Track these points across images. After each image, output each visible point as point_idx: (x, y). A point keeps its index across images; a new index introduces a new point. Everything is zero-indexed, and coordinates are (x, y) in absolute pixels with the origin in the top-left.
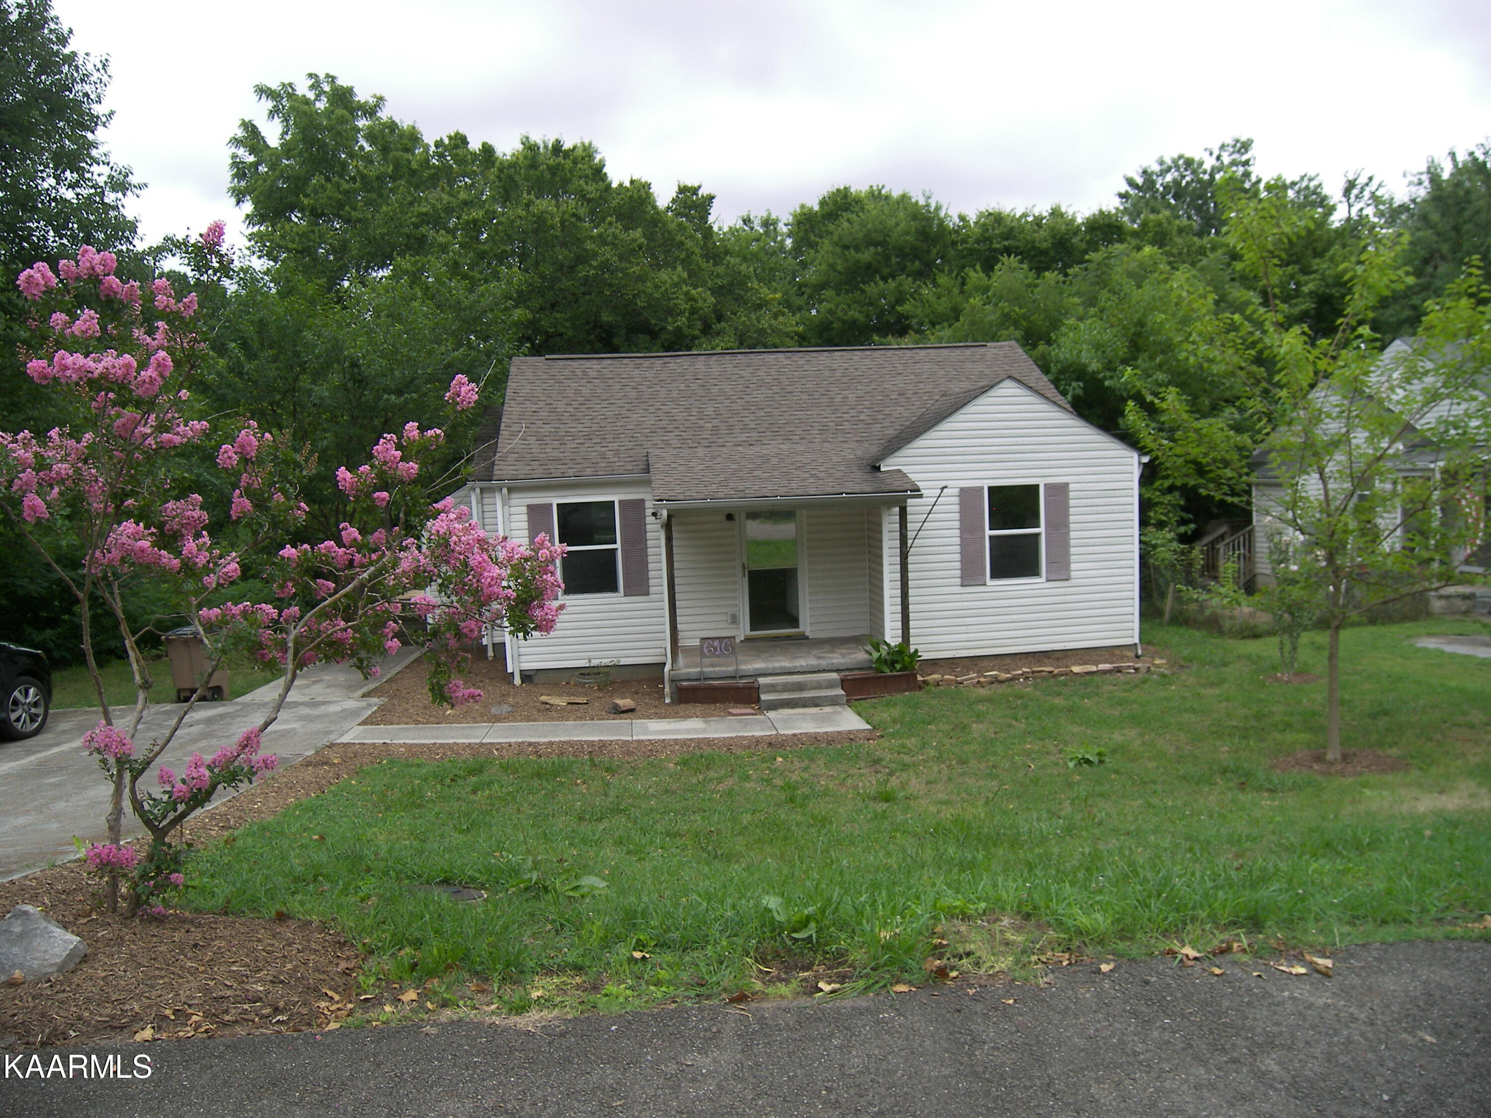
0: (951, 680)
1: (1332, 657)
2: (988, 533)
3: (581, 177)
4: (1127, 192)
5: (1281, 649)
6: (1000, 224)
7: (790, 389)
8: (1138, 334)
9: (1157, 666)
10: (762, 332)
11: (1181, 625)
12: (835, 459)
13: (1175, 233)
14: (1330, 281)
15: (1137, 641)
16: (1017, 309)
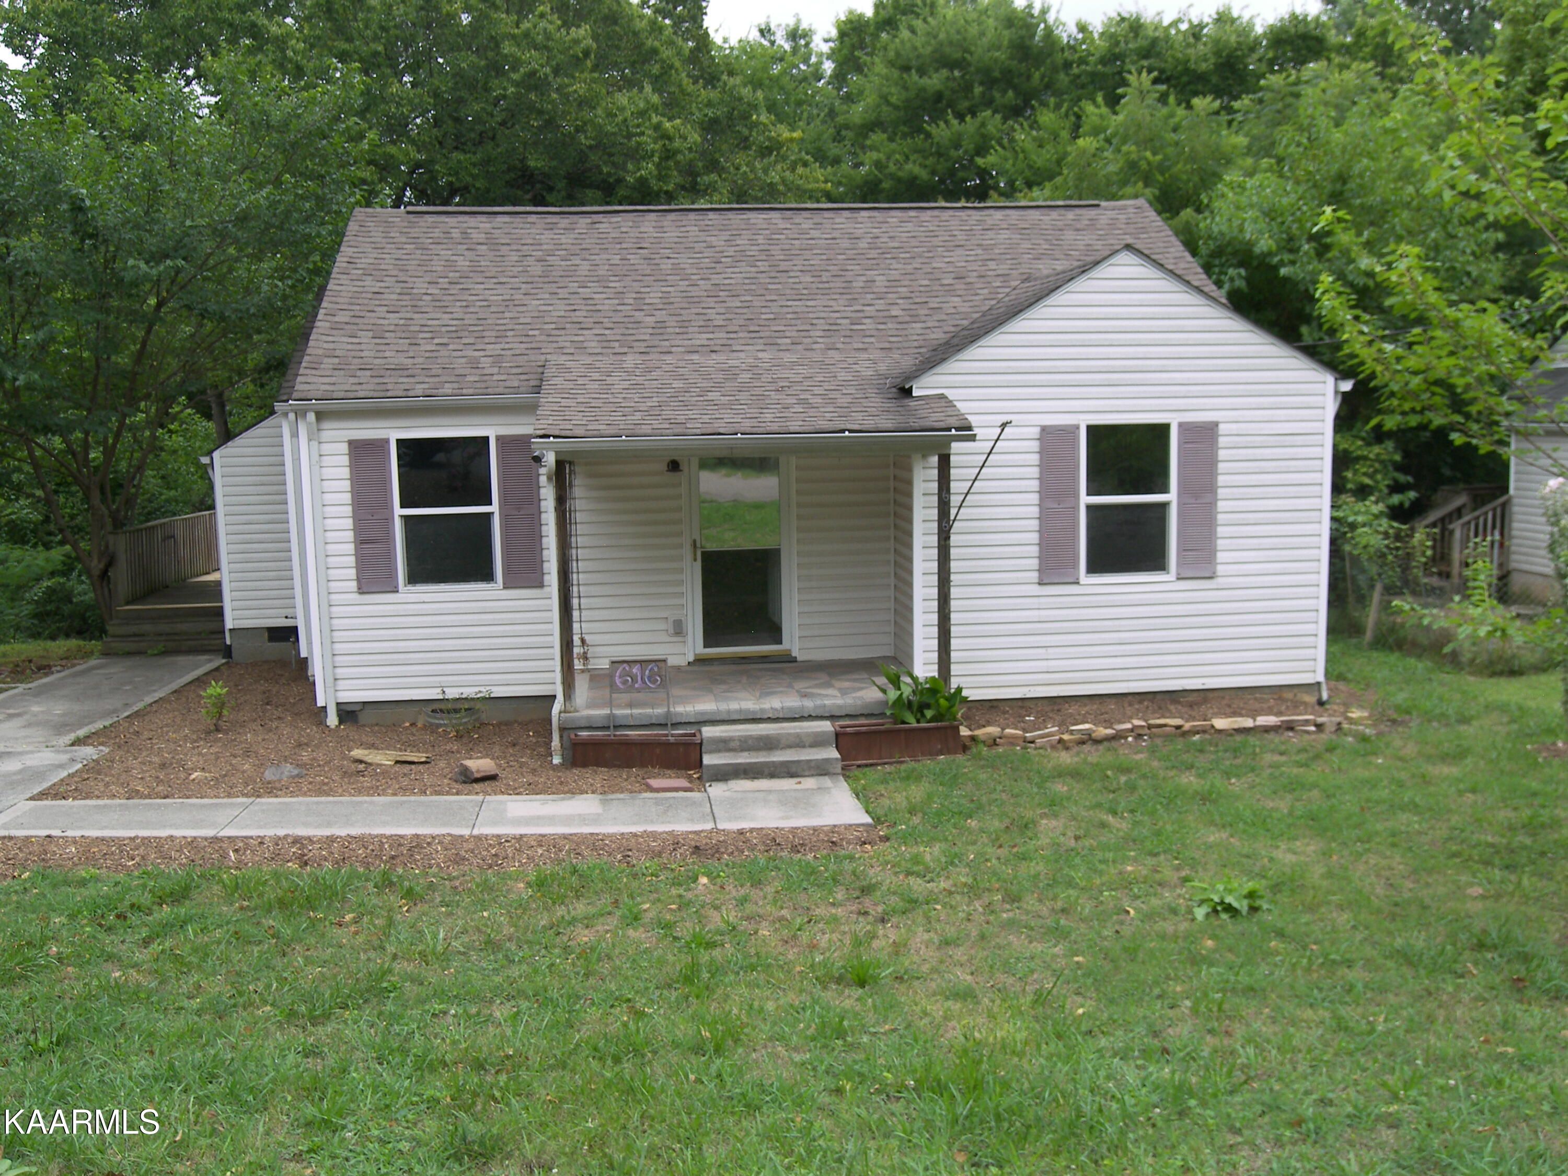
0: (1015, 737)
2: (1085, 500)
6: (1137, 35)
7: (784, 266)
9: (1351, 721)
11: (1391, 649)
12: (842, 375)
15: (1320, 677)
16: (1148, 154)
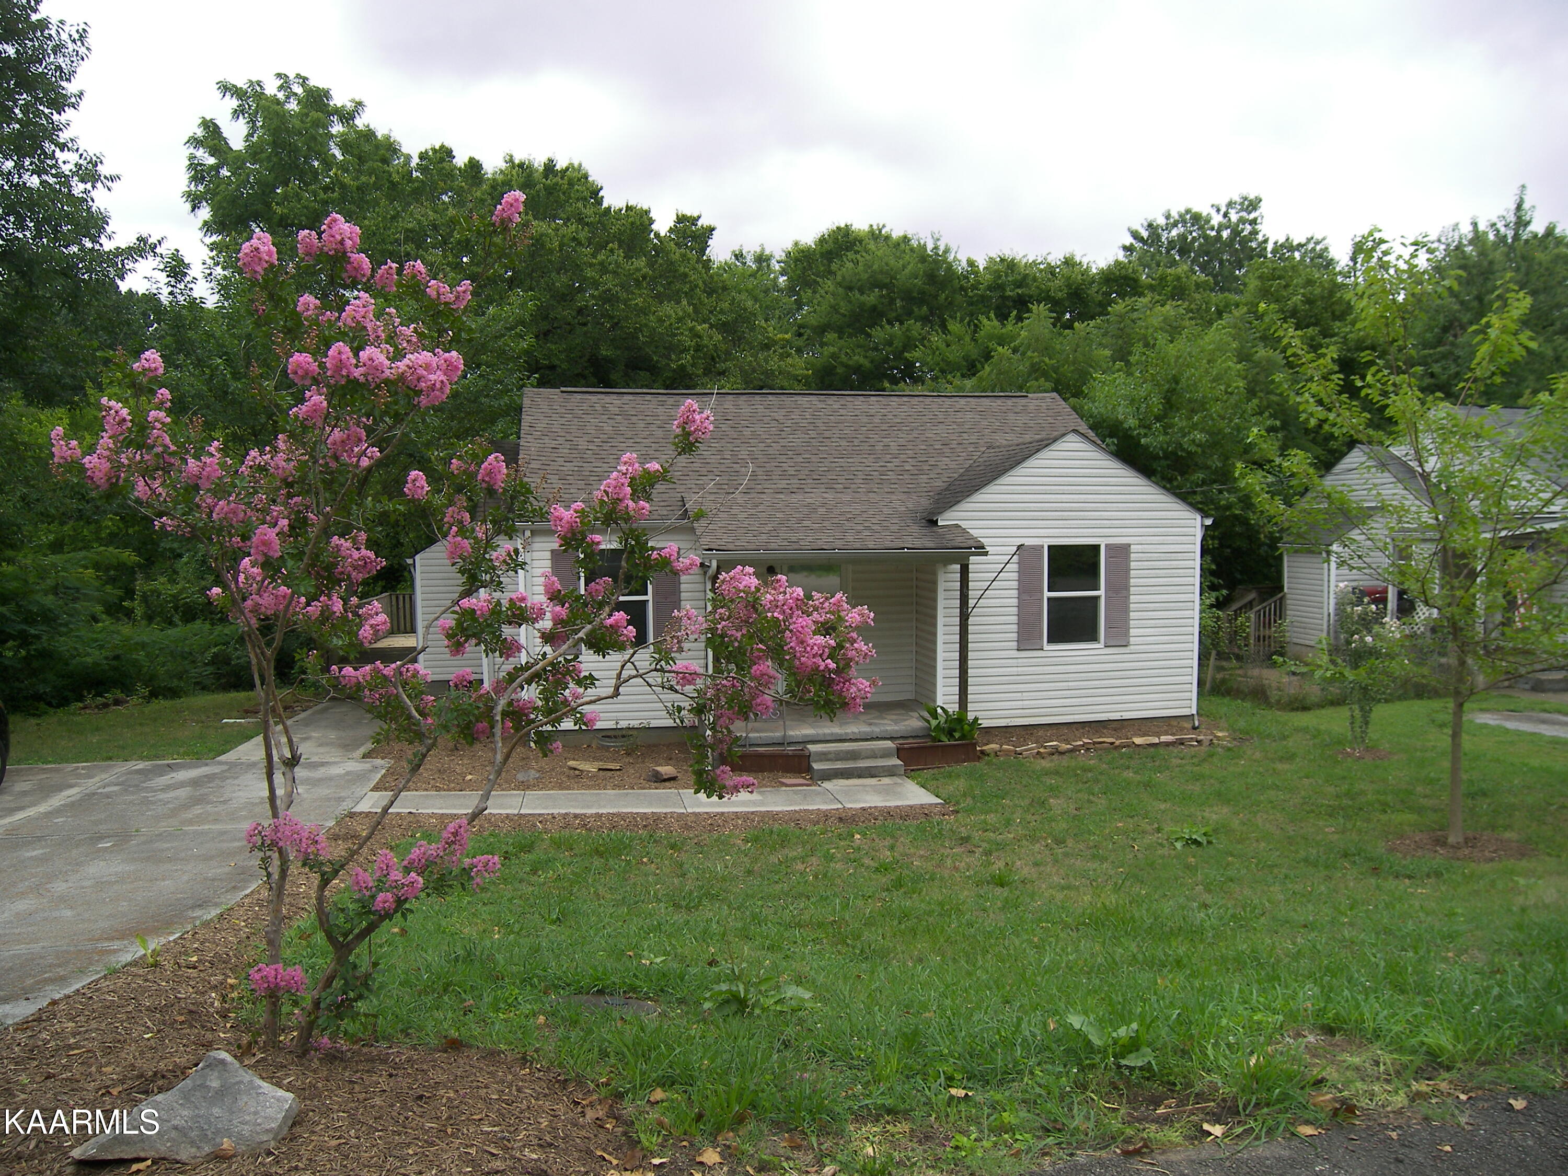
0: (1008, 750)
1: (1456, 735)
2: (1047, 594)
3: (578, 200)
4: (1132, 244)
5: (1352, 723)
6: (1013, 271)
7: (827, 434)
8: (1172, 391)
9: (1218, 738)
10: (769, 374)
11: (1223, 695)
12: (886, 510)
13: (1193, 288)
14: (1352, 344)
15: (1194, 712)
16: (1047, 360)
